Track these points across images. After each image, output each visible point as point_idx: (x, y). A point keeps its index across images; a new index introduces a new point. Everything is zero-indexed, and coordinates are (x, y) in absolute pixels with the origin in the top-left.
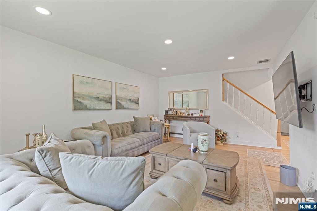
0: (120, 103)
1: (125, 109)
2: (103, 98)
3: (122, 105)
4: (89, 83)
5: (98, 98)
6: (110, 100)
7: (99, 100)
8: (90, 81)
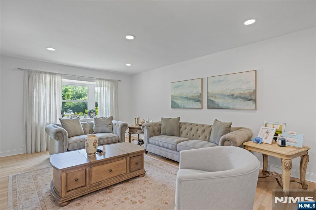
0: (213, 101)
1: (222, 108)
2: (191, 97)
3: (216, 103)
4: (180, 86)
5: (187, 97)
6: (200, 98)
7: (188, 100)
8: (181, 84)
